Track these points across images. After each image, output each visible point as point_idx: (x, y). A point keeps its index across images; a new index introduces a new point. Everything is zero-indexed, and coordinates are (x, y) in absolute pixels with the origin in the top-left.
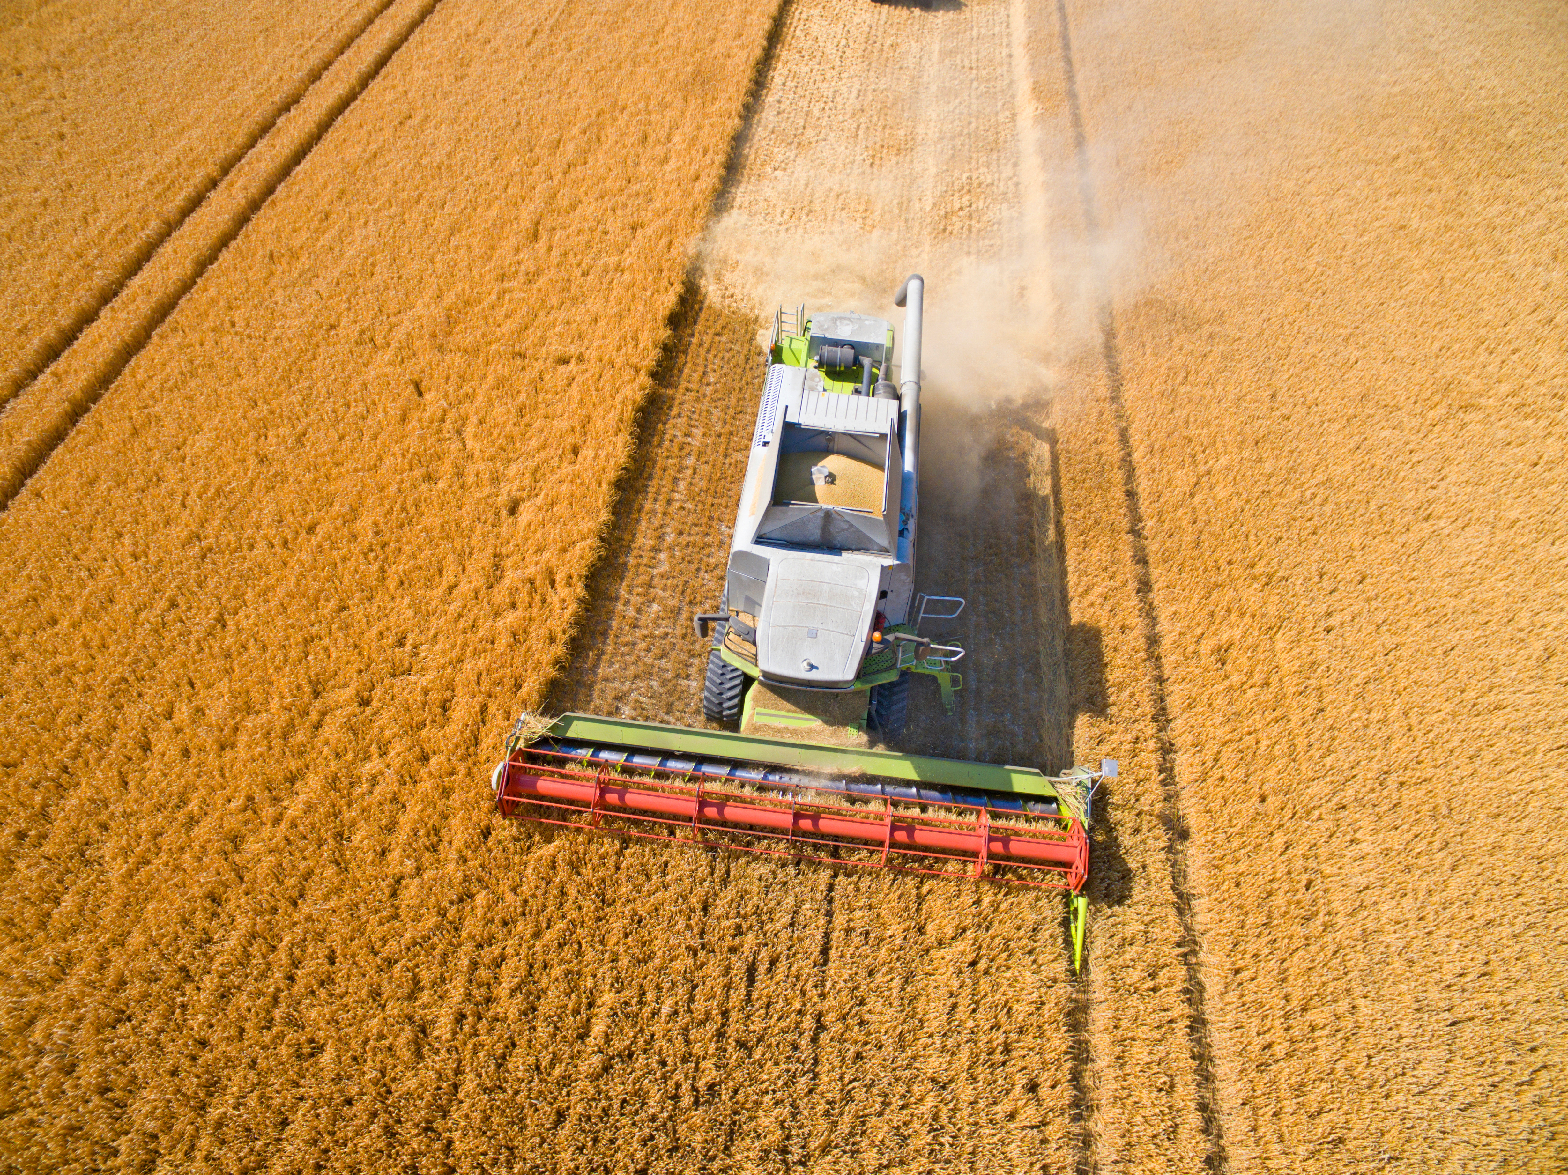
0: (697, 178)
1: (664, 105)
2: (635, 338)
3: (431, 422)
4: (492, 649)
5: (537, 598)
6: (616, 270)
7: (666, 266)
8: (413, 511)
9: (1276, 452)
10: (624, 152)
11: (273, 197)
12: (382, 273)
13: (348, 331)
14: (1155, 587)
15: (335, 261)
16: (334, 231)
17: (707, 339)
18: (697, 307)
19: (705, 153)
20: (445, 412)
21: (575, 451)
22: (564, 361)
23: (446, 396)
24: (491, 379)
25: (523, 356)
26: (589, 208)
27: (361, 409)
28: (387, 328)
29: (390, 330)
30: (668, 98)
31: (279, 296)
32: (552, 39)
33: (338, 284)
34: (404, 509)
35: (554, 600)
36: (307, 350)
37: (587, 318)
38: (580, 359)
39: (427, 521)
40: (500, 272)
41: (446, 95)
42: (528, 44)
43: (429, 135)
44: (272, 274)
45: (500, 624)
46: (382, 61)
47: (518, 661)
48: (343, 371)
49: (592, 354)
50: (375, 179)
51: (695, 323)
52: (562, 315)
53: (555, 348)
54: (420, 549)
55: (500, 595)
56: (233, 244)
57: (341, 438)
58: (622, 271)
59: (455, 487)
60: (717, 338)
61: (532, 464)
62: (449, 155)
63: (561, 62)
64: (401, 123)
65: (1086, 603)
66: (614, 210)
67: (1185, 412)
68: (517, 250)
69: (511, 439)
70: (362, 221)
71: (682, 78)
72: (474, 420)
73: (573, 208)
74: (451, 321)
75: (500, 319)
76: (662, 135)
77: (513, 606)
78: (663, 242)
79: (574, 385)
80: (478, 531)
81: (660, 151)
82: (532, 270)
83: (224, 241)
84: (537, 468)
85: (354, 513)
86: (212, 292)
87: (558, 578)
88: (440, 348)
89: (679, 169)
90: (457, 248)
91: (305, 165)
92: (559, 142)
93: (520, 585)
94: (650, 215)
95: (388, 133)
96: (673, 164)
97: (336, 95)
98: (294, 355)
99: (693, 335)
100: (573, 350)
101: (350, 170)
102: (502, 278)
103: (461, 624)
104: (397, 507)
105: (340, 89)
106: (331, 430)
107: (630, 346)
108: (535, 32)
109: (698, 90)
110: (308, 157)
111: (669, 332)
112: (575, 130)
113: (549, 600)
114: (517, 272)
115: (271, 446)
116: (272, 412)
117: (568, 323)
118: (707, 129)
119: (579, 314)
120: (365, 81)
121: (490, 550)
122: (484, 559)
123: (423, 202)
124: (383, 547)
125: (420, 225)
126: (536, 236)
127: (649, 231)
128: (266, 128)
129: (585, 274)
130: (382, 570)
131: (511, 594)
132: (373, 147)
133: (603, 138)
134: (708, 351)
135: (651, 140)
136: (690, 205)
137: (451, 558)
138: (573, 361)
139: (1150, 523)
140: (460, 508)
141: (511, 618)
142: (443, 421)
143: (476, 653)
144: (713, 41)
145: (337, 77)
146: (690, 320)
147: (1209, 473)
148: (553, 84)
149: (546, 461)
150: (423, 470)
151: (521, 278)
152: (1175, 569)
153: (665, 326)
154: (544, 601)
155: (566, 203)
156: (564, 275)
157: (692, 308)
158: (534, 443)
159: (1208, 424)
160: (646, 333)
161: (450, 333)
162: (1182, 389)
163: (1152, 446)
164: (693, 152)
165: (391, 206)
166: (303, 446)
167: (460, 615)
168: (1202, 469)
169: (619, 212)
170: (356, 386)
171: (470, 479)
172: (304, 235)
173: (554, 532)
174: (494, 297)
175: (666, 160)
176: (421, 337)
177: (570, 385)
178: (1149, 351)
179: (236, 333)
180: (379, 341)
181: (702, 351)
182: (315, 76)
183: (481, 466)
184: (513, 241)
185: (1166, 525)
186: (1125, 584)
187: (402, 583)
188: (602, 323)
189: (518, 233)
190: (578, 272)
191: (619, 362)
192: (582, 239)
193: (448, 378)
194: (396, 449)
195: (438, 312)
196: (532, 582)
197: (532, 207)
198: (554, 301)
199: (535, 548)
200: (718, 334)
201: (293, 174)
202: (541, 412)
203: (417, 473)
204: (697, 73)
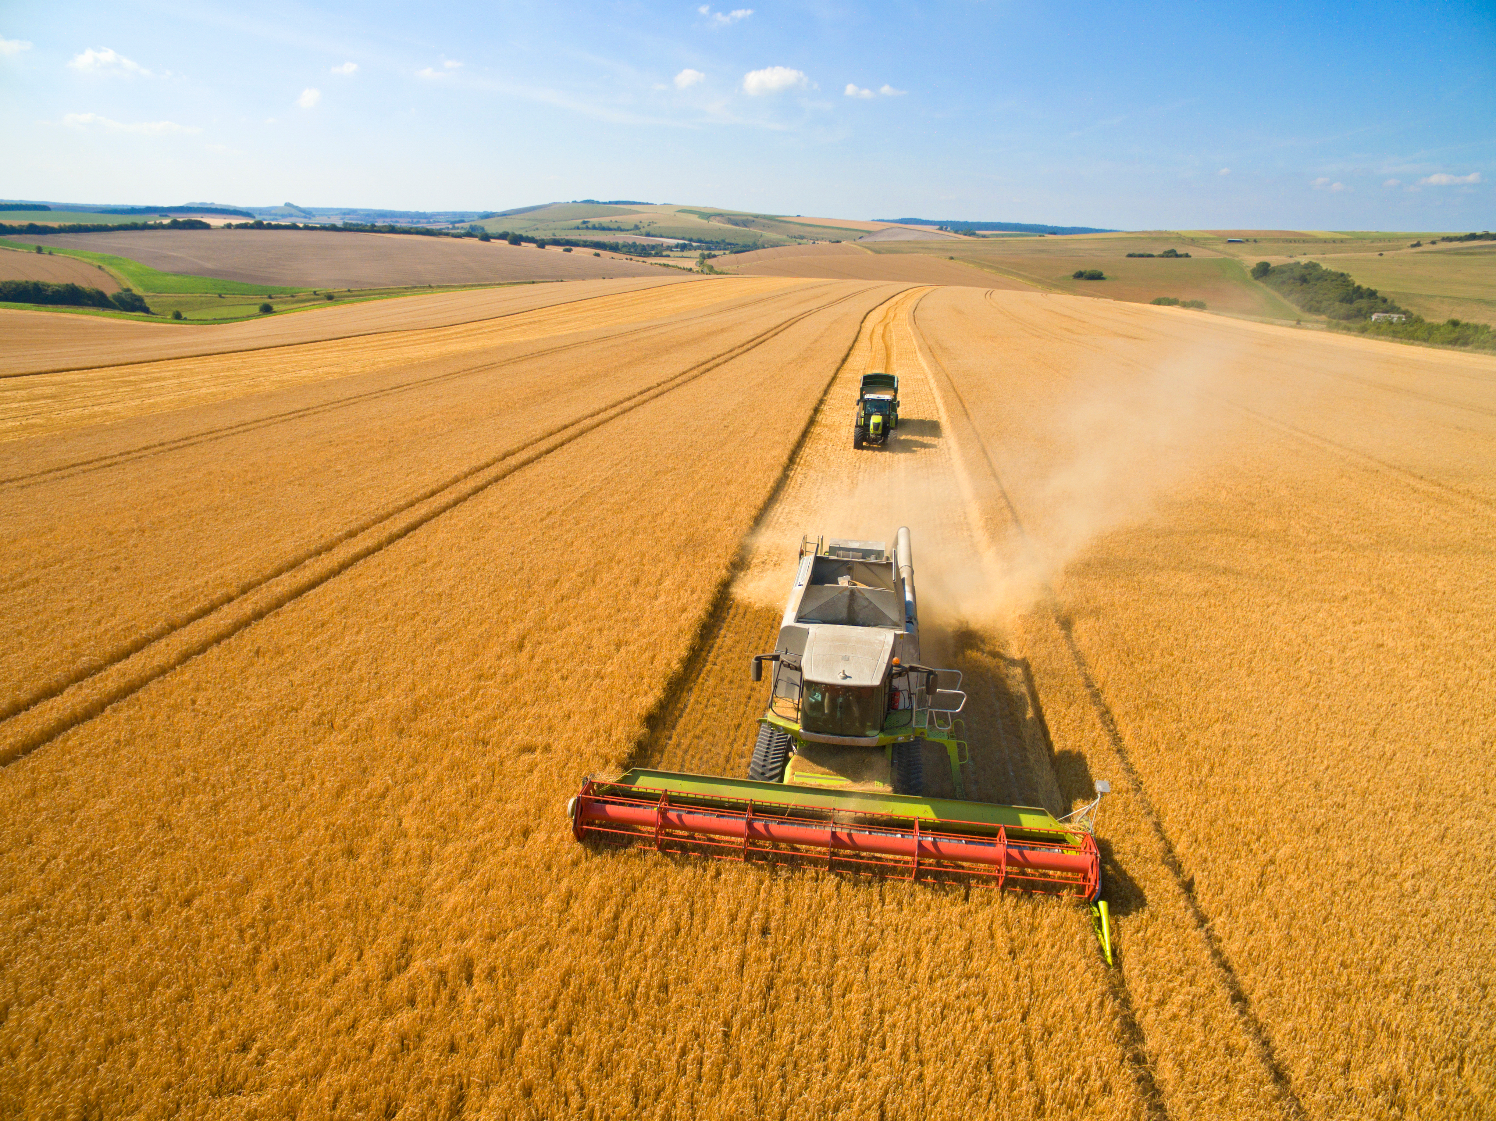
0: (684, 610)
1: (656, 560)
2: (609, 733)
3: (370, 797)
4: (368, 1058)
5: (445, 994)
6: (596, 677)
7: (646, 674)
8: (318, 886)
9: (1346, 841)
10: (617, 590)
11: (279, 610)
12: (361, 668)
13: (309, 712)
14: (1254, 997)
15: (319, 657)
16: (325, 636)
17: (685, 742)
18: (676, 713)
19: (693, 592)
20: (387, 789)
21: (526, 833)
22: (530, 749)
23: (393, 774)
24: (445, 762)
25: (486, 743)
26: (577, 628)
27: (297, 781)
28: (350, 710)
29: (353, 715)
30: (662, 555)
31: (252, 682)
32: (564, 518)
33: (314, 675)
34: (308, 883)
35: (467, 997)
36: (259, 728)
37: (560, 714)
38: (547, 749)
39: (332, 898)
40: (478, 672)
41: (460, 549)
42: (542, 520)
43: (439, 572)
44: (252, 664)
45: (389, 1024)
46: (413, 527)
47: (398, 1077)
48: (290, 747)
49: (559, 746)
50: (378, 601)
51: (674, 727)
52: (535, 710)
53: (522, 737)
54: (314, 928)
55: (398, 987)
56: (225, 642)
57: (263, 808)
58: (602, 678)
59: (378, 863)
60: (696, 741)
61: (472, 844)
62: (452, 587)
63: (569, 531)
64: (415, 565)
65: (1166, 1014)
66: (600, 630)
67: (1222, 801)
68: (500, 657)
69: (455, 817)
70: (356, 629)
71: (675, 543)
72: (418, 797)
73: (561, 628)
74: (417, 710)
75: (469, 711)
76: (653, 579)
77: (412, 1002)
78: (647, 655)
79: (536, 772)
80: (391, 911)
81: (650, 590)
82: (511, 672)
83: (218, 640)
84: (476, 850)
85: (247, 884)
86: (186, 677)
87: (477, 971)
88: (401, 732)
89: (666, 603)
90: (441, 653)
91: (319, 589)
92: (557, 581)
93: (426, 976)
94: (635, 635)
95: (401, 572)
96: (662, 599)
97: (364, 547)
98: (244, 730)
99: (670, 738)
100: (540, 740)
101: (357, 593)
102: (480, 677)
103: (338, 1022)
104: (301, 880)
105: (370, 543)
106: (255, 799)
107: (601, 739)
108: (549, 513)
109: (690, 551)
110: (324, 585)
111: (645, 730)
112: (573, 575)
113: (460, 998)
114: (495, 673)
115: (181, 813)
116: (196, 780)
117: (540, 716)
118: (696, 576)
119: (553, 711)
120: (392, 539)
121: (400, 934)
122: (389, 944)
123: (418, 618)
124: (267, 925)
125: (410, 634)
126: (521, 647)
127: (632, 648)
128: (294, 565)
129: (564, 678)
130: (257, 950)
131: (412, 985)
132: (385, 579)
133: (598, 580)
134: (686, 752)
135: (644, 581)
136: (675, 629)
137: (348, 940)
138: (538, 751)
139: (1219, 921)
140: (376, 885)
141: (405, 1018)
142: (383, 796)
143: (345, 1063)
144: (705, 521)
145: (371, 536)
146: (669, 723)
147: (1272, 862)
148: (558, 545)
149: (490, 841)
150: (345, 844)
151: (499, 678)
152: (1271, 972)
153: (642, 724)
154: (453, 998)
155: (555, 623)
156: (542, 676)
157: (671, 714)
158: (481, 823)
159: (1253, 813)
160: (620, 728)
161: (415, 719)
162: (1211, 780)
163: (1195, 834)
164: (682, 592)
165: (386, 619)
166: (217, 813)
167: (338, 1012)
168: (1263, 858)
169: (605, 632)
170: (300, 759)
171: (398, 855)
172: (295, 638)
173: (483, 916)
174: (467, 691)
175: (656, 597)
176: (382, 721)
177: (531, 771)
178: (1162, 748)
179: (193, 710)
180: (338, 721)
181: (680, 753)
182: (352, 534)
183: (414, 843)
184: (497, 649)
185: (1241, 919)
186: (1212, 990)
187: (276, 968)
188: (576, 718)
189: (503, 644)
190: (557, 676)
191: (588, 751)
192: (566, 651)
193: (400, 758)
194: (322, 822)
195: (407, 703)
196: (443, 973)
197: (521, 626)
198: (528, 698)
199: (456, 934)
200: (698, 737)
201: (304, 595)
202: (494, 794)
203: (338, 846)
204: (689, 540)
